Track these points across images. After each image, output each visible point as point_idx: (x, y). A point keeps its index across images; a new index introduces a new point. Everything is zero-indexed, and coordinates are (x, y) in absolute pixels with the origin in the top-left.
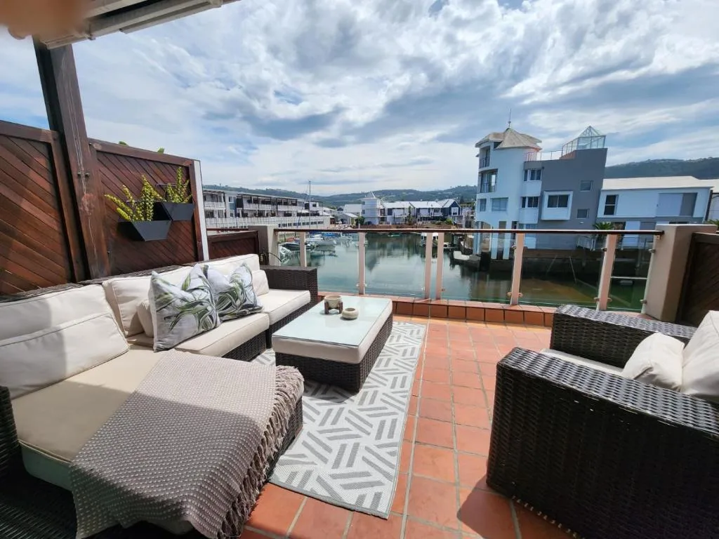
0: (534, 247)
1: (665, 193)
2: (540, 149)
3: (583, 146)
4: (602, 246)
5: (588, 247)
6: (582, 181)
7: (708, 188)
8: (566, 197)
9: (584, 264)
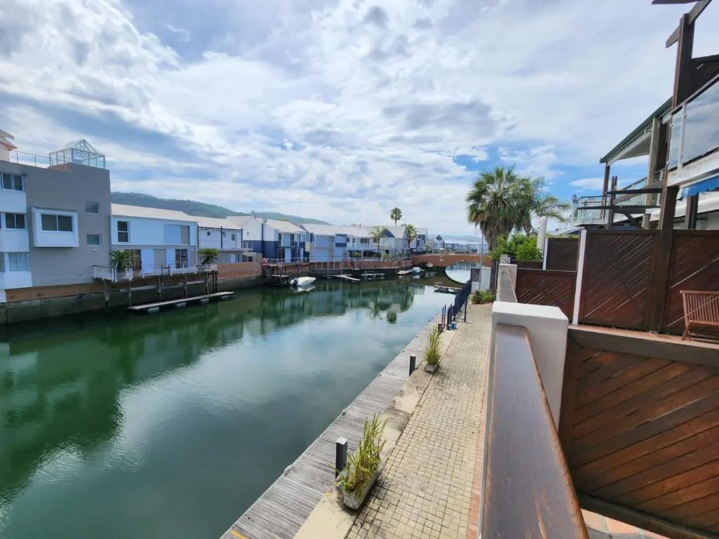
0: (30, 285)
1: (168, 224)
2: (15, 148)
3: (78, 161)
4: (123, 276)
5: (109, 278)
6: (87, 202)
7: (196, 223)
8: (69, 219)
9: (107, 298)
